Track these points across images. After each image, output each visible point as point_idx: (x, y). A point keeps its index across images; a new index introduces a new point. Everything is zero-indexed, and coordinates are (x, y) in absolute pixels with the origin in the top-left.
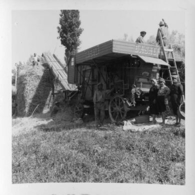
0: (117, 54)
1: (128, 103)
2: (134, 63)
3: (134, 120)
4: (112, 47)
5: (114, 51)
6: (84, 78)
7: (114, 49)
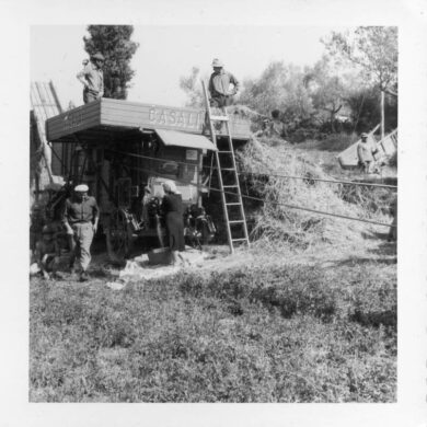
0: (109, 127)
1: (134, 223)
2: (146, 145)
3: (145, 257)
4: (99, 114)
5: (103, 122)
6: (77, 166)
7: (102, 116)
